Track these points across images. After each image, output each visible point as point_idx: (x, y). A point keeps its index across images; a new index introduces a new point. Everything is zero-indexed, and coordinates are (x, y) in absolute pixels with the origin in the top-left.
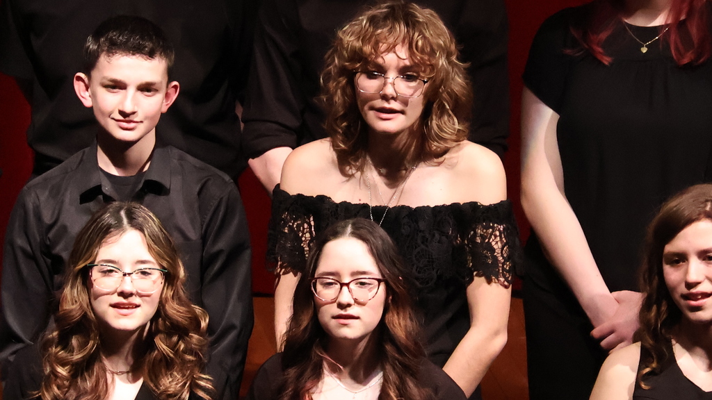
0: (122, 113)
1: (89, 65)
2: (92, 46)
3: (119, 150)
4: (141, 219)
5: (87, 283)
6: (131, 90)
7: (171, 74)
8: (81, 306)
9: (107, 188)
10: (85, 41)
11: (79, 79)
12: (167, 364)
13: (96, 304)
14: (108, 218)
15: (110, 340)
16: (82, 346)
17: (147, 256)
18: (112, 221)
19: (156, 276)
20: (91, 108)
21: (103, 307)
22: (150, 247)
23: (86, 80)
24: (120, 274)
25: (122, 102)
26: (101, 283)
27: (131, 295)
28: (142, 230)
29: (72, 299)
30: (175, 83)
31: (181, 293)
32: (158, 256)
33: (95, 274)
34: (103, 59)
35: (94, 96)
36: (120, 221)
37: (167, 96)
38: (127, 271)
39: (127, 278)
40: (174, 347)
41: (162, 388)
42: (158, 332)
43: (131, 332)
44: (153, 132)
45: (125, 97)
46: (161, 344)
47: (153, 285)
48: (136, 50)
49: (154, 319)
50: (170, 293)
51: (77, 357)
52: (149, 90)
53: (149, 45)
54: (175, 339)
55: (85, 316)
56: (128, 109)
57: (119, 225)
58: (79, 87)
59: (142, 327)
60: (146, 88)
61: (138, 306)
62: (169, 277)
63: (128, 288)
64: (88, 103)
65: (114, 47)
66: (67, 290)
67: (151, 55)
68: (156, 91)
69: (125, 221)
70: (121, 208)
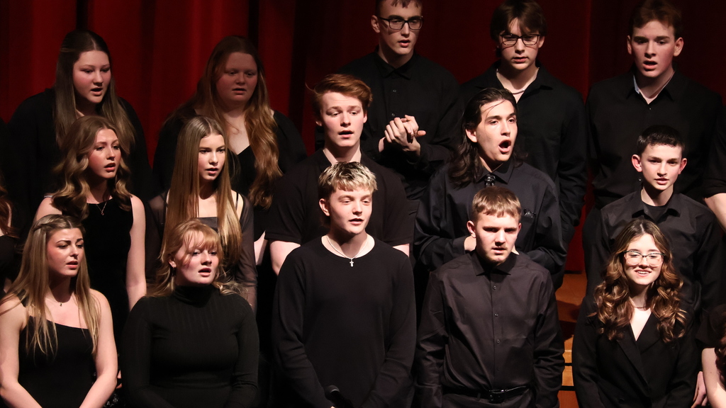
0: (659, 175)
1: (640, 150)
2: (642, 140)
3: (655, 194)
4: (651, 229)
5: (623, 261)
6: (664, 163)
7: (683, 155)
8: (619, 273)
9: (646, 211)
10: (638, 138)
11: (635, 158)
12: (664, 303)
13: (628, 272)
14: (633, 228)
15: (634, 289)
16: (619, 292)
17: (655, 247)
18: (636, 229)
19: (659, 257)
20: (642, 173)
21: (632, 273)
22: (656, 243)
23: (639, 158)
24: (641, 256)
25: (659, 169)
26: (630, 261)
27: (647, 267)
28: (652, 234)
29: (614, 268)
30: (685, 159)
31: (671, 267)
32: (660, 248)
33: (627, 257)
34: (649, 147)
35: (643, 166)
36: (640, 230)
37: (681, 166)
38: (645, 255)
39: (645, 258)
40: (668, 294)
41: (661, 315)
42: (659, 286)
43: (645, 286)
44: (672, 186)
45: (661, 166)
46: (662, 292)
47: (658, 262)
48: (667, 142)
49: (657, 281)
50: (666, 267)
51: (616, 297)
52: (673, 163)
53: (673, 139)
54: (669, 291)
55: (621, 277)
56: (662, 172)
57: (640, 232)
58: (635, 162)
59: (651, 284)
60: (671, 162)
61: (650, 272)
62: (666, 259)
63: (645, 263)
64: (639, 169)
65: (655, 141)
66: (612, 264)
67: (674, 145)
68: (677, 163)
69: (643, 230)
70: (640, 223)
